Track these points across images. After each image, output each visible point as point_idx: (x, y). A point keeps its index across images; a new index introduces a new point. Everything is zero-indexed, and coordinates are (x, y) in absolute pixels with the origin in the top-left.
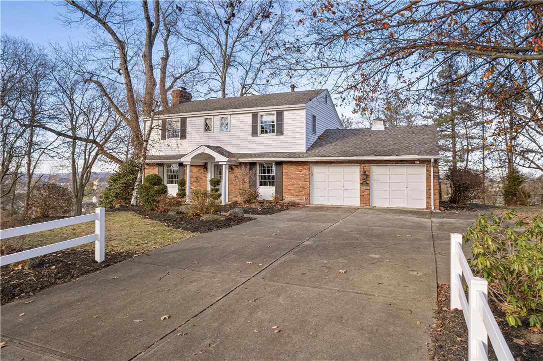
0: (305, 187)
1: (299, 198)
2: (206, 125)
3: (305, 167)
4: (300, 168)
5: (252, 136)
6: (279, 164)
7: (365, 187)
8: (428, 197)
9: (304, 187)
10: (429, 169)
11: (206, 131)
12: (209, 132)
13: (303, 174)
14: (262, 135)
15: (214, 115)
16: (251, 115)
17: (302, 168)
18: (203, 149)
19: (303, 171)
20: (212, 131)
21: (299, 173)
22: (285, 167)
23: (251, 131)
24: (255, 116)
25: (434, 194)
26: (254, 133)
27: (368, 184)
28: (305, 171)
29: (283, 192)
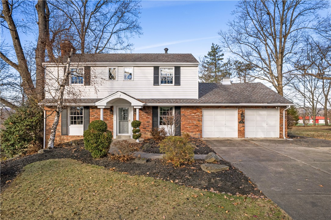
0: (199, 125)
1: (194, 133)
2: (110, 74)
3: (198, 110)
4: (195, 111)
5: (154, 85)
6: (178, 108)
7: (241, 125)
8: (281, 130)
9: (197, 125)
10: (282, 112)
11: (111, 79)
12: (113, 80)
13: (197, 116)
14: (162, 84)
15: (118, 66)
16: (153, 68)
17: (196, 111)
18: (119, 94)
19: (197, 113)
20: (117, 79)
21: (194, 114)
22: (182, 110)
23: (153, 81)
24: (156, 69)
25: (285, 128)
26: (156, 83)
27: (244, 123)
28: (198, 113)
29: (181, 129)
